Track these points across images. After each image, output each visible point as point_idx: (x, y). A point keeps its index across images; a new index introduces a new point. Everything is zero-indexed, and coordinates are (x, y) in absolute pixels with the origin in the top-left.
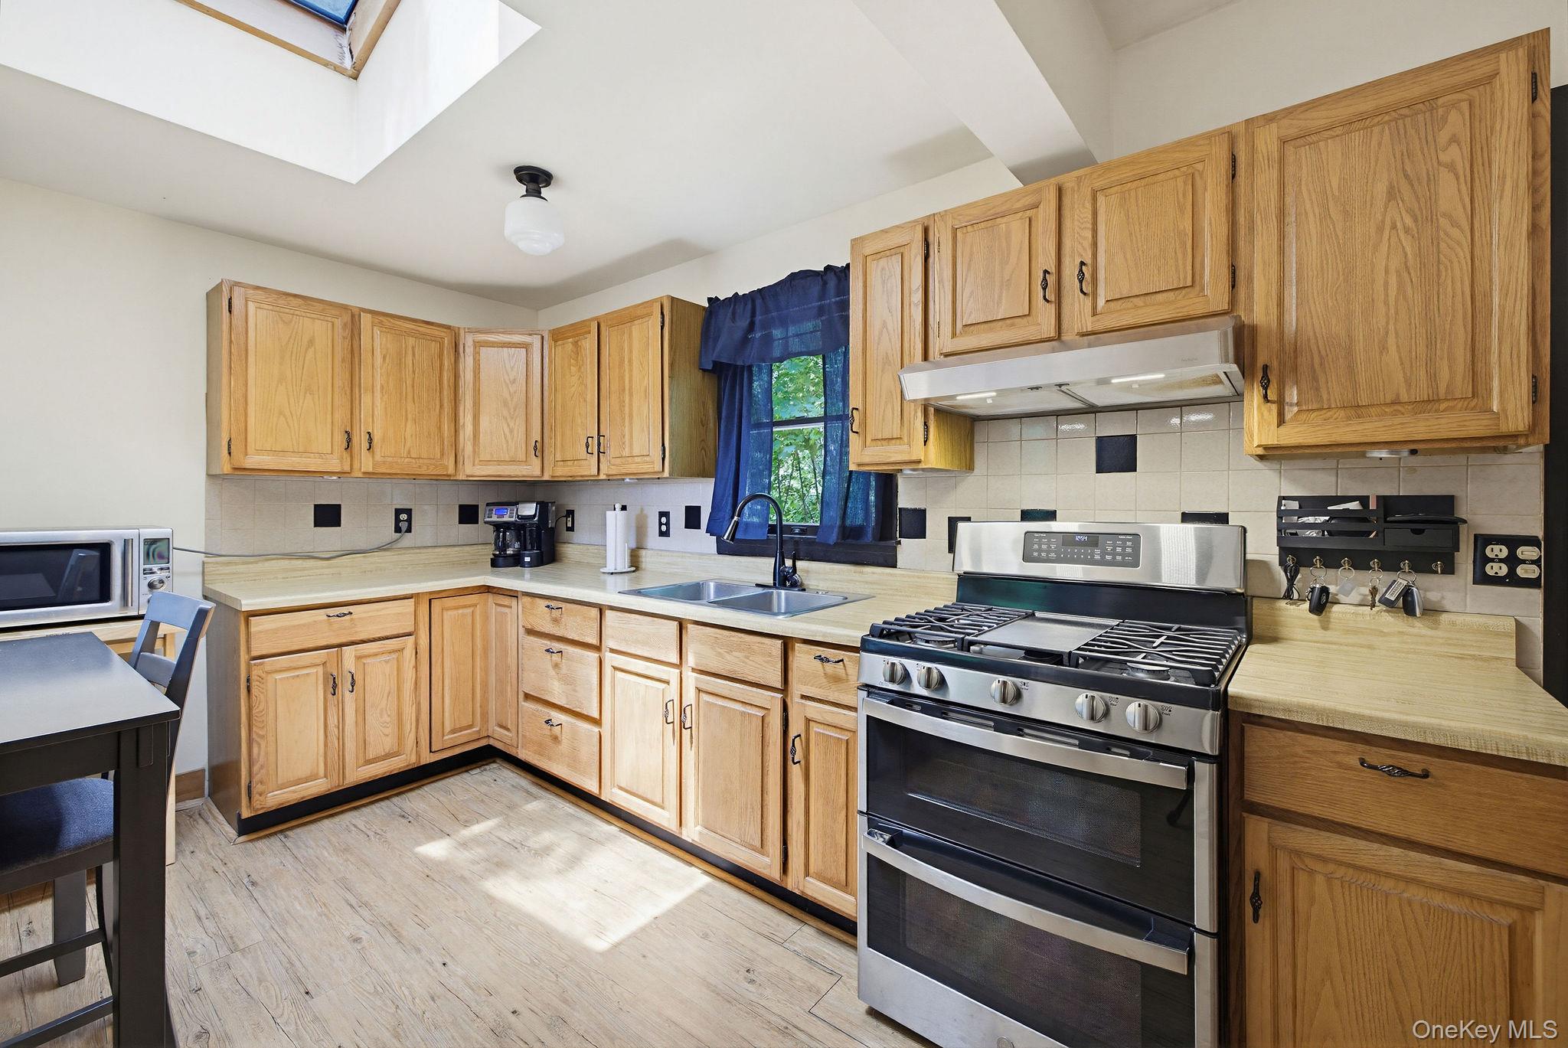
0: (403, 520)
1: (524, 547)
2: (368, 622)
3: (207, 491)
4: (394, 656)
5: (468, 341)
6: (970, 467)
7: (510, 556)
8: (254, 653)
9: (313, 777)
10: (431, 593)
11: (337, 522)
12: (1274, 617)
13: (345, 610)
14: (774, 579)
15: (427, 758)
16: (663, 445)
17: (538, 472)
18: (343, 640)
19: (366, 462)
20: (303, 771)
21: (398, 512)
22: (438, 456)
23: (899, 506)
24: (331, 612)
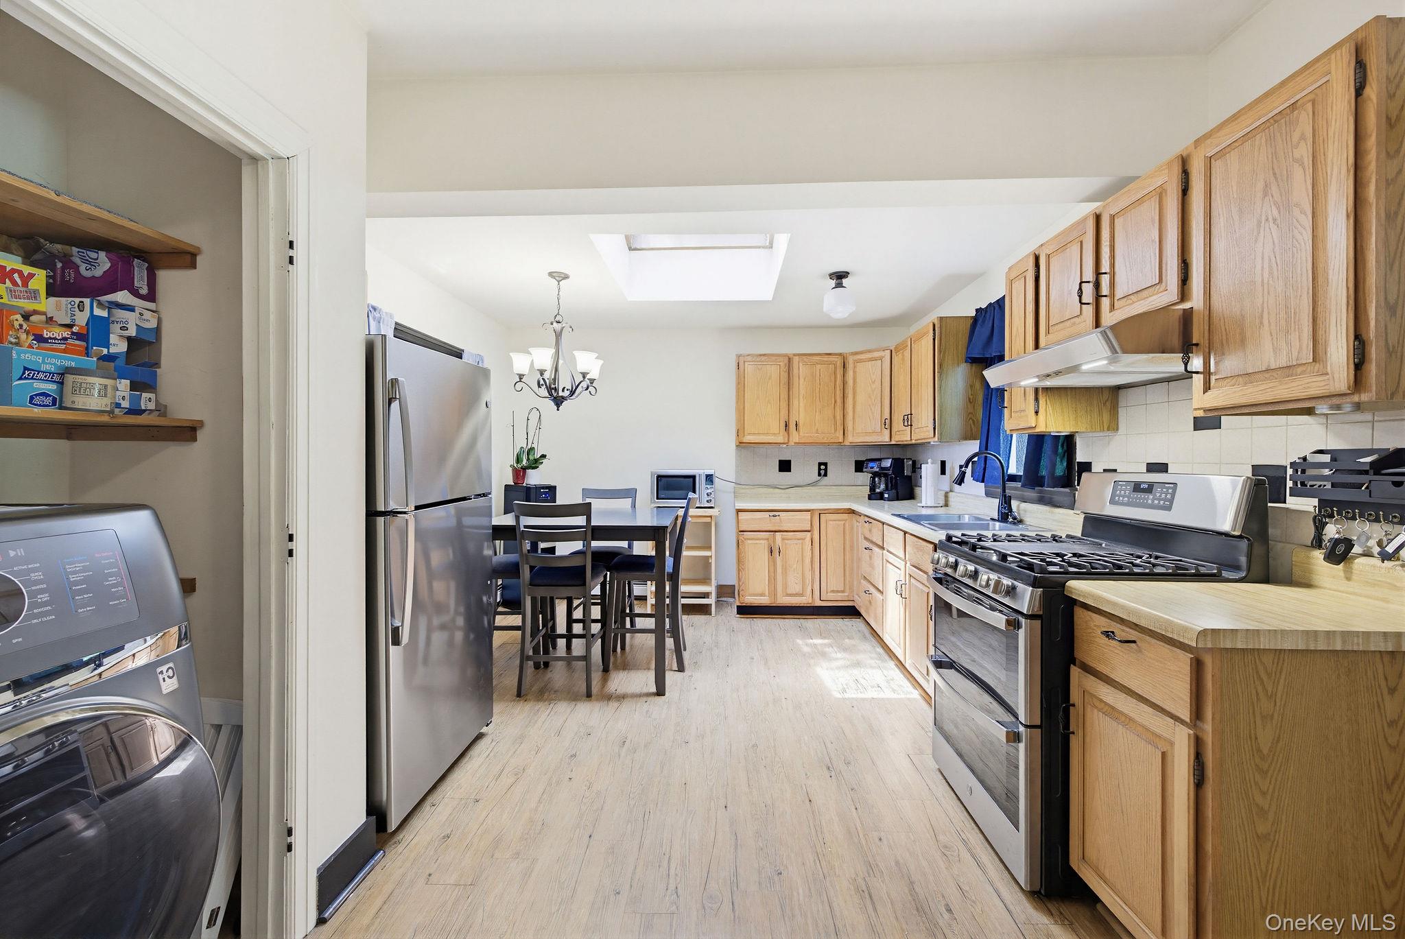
0: (823, 469)
1: (887, 488)
2: (787, 521)
3: (737, 454)
4: (800, 541)
5: (851, 360)
6: (1116, 428)
7: (878, 493)
8: (741, 529)
9: (763, 595)
10: (820, 510)
11: (789, 470)
12: (1309, 564)
13: (777, 513)
14: (999, 515)
15: (818, 603)
16: (934, 419)
17: (887, 439)
18: (777, 529)
19: (795, 437)
20: (759, 591)
21: (820, 464)
22: (833, 431)
23: (1077, 461)
24: (772, 514)
